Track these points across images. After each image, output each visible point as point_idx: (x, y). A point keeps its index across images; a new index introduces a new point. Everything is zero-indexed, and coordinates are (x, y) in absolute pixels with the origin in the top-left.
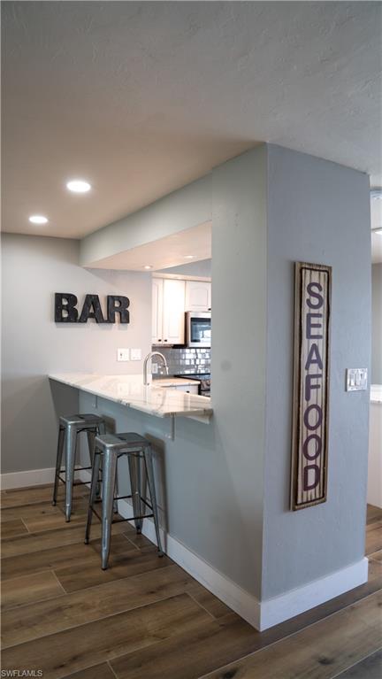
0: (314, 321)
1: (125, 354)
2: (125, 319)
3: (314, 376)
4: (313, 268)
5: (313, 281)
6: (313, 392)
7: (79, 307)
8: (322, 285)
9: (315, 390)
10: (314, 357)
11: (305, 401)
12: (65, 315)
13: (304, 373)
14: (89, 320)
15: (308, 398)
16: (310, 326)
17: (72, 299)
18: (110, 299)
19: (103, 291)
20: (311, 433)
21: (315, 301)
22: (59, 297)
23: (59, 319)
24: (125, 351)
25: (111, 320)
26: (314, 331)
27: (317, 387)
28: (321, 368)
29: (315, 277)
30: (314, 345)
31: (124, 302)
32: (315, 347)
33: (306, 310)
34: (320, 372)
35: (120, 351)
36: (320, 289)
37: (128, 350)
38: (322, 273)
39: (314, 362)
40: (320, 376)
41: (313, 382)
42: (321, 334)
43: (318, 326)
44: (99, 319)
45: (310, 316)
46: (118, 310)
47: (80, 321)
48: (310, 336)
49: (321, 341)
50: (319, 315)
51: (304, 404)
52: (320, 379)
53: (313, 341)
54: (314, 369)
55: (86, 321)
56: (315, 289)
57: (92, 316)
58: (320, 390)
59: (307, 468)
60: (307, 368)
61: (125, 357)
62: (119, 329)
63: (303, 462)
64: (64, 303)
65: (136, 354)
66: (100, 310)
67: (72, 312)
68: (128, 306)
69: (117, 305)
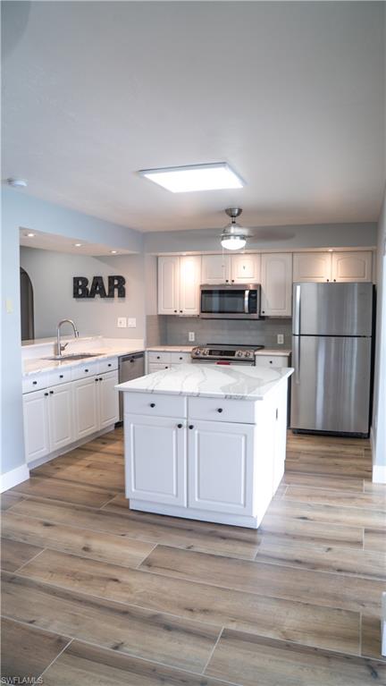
1: (122, 322)
2: (122, 294)
7: (89, 287)
12: (80, 292)
14: (97, 295)
17: (85, 281)
18: (111, 279)
19: (105, 272)
22: (76, 280)
23: (76, 295)
24: (123, 320)
25: (111, 295)
31: (121, 280)
35: (119, 319)
37: (125, 319)
44: (103, 295)
46: (117, 286)
47: (90, 297)
55: (93, 297)
57: (98, 292)
61: (124, 325)
62: (119, 302)
64: (80, 283)
65: (132, 322)
66: (103, 288)
67: (85, 290)
68: (124, 283)
69: (116, 283)
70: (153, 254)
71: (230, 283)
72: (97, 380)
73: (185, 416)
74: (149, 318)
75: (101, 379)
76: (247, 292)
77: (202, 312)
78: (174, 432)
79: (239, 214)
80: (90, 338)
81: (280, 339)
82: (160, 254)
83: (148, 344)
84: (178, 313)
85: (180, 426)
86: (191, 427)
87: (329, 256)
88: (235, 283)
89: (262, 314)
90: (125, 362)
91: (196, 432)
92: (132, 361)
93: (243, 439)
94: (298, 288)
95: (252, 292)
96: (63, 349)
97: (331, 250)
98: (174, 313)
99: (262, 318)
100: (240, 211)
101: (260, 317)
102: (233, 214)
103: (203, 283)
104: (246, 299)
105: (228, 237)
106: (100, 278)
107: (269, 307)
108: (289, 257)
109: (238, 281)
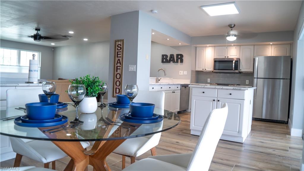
0: (119, 53)
1: (181, 73)
2: (182, 61)
3: (118, 66)
4: (118, 41)
5: (119, 44)
6: (118, 70)
7: (168, 59)
8: (121, 44)
9: (119, 70)
10: (119, 62)
11: (116, 72)
12: (164, 60)
13: (116, 66)
14: (171, 62)
15: (117, 71)
16: (118, 54)
17: (167, 56)
18: (178, 55)
19: (175, 53)
20: (117, 80)
21: (119, 49)
22: (163, 56)
23: (163, 62)
24: (182, 72)
25: (177, 62)
26: (119, 56)
27: (120, 69)
28: (121, 64)
29: (119, 43)
30: (119, 59)
31: (182, 56)
32: (119, 60)
33: (117, 51)
34: (120, 65)
36: (121, 45)
37: (183, 71)
38: (121, 42)
39: (119, 63)
40: (120, 66)
41: (118, 68)
42: (121, 56)
43: (120, 54)
44: (174, 62)
45: (118, 52)
46: (180, 58)
47: (168, 62)
48: (117, 57)
49: (121, 58)
50: (120, 52)
51: (116, 73)
52: (120, 67)
53: (118, 58)
54: (119, 65)
56: (119, 46)
57: (172, 61)
58: (120, 70)
59: (116, 88)
60: (117, 64)
61: (182, 74)
63: (115, 87)
64: (165, 57)
65: (185, 73)
66: (174, 59)
67: (166, 60)
68: (183, 57)
69: (179, 57)
70: (195, 45)
71: (226, 58)
72: (173, 92)
73: (216, 97)
74: (192, 71)
75: (174, 92)
76: (234, 61)
77: (214, 69)
78: (212, 103)
79: (234, 27)
80: (168, 78)
81: (247, 82)
82: (198, 46)
83: (191, 82)
84: (204, 70)
85: (214, 100)
86: (219, 101)
87: (271, 46)
88: (228, 58)
89: (240, 71)
90: (183, 87)
91: (220, 103)
92: (185, 88)
93: (239, 105)
94: (257, 58)
95: (236, 61)
96: (159, 80)
97: (271, 44)
98: (202, 70)
99: (240, 73)
100: (234, 25)
101: (239, 72)
102: (231, 27)
103: (215, 58)
104: (234, 64)
105: (229, 35)
106: (173, 55)
107: (244, 67)
108: (252, 47)
109: (230, 57)
